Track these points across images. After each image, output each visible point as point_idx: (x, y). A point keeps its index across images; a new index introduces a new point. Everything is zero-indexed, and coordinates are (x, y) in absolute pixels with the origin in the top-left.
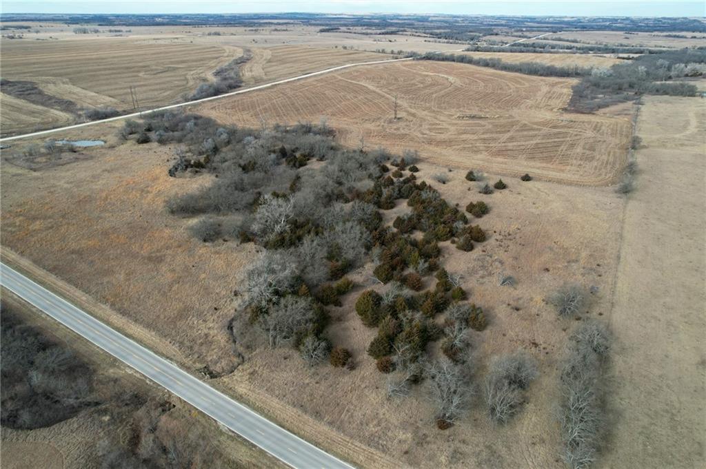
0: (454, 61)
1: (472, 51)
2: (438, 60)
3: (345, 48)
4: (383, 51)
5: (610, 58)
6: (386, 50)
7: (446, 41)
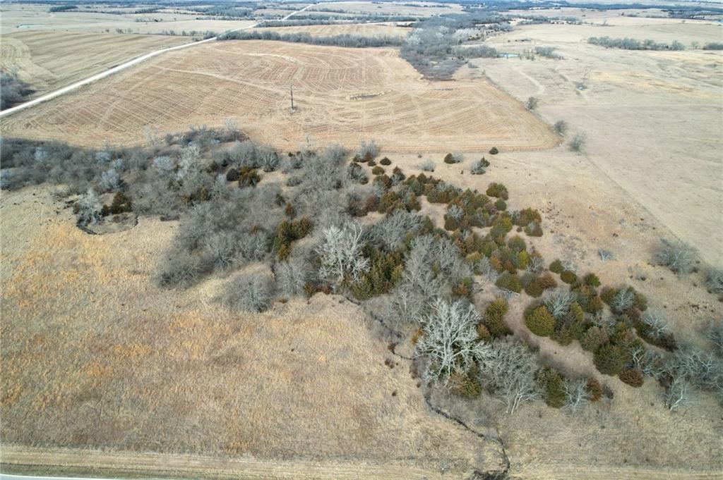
0: (260, 38)
1: (264, 26)
2: (244, 39)
3: (120, 31)
4: (172, 34)
5: (391, 26)
6: (175, 32)
7: (221, 17)
